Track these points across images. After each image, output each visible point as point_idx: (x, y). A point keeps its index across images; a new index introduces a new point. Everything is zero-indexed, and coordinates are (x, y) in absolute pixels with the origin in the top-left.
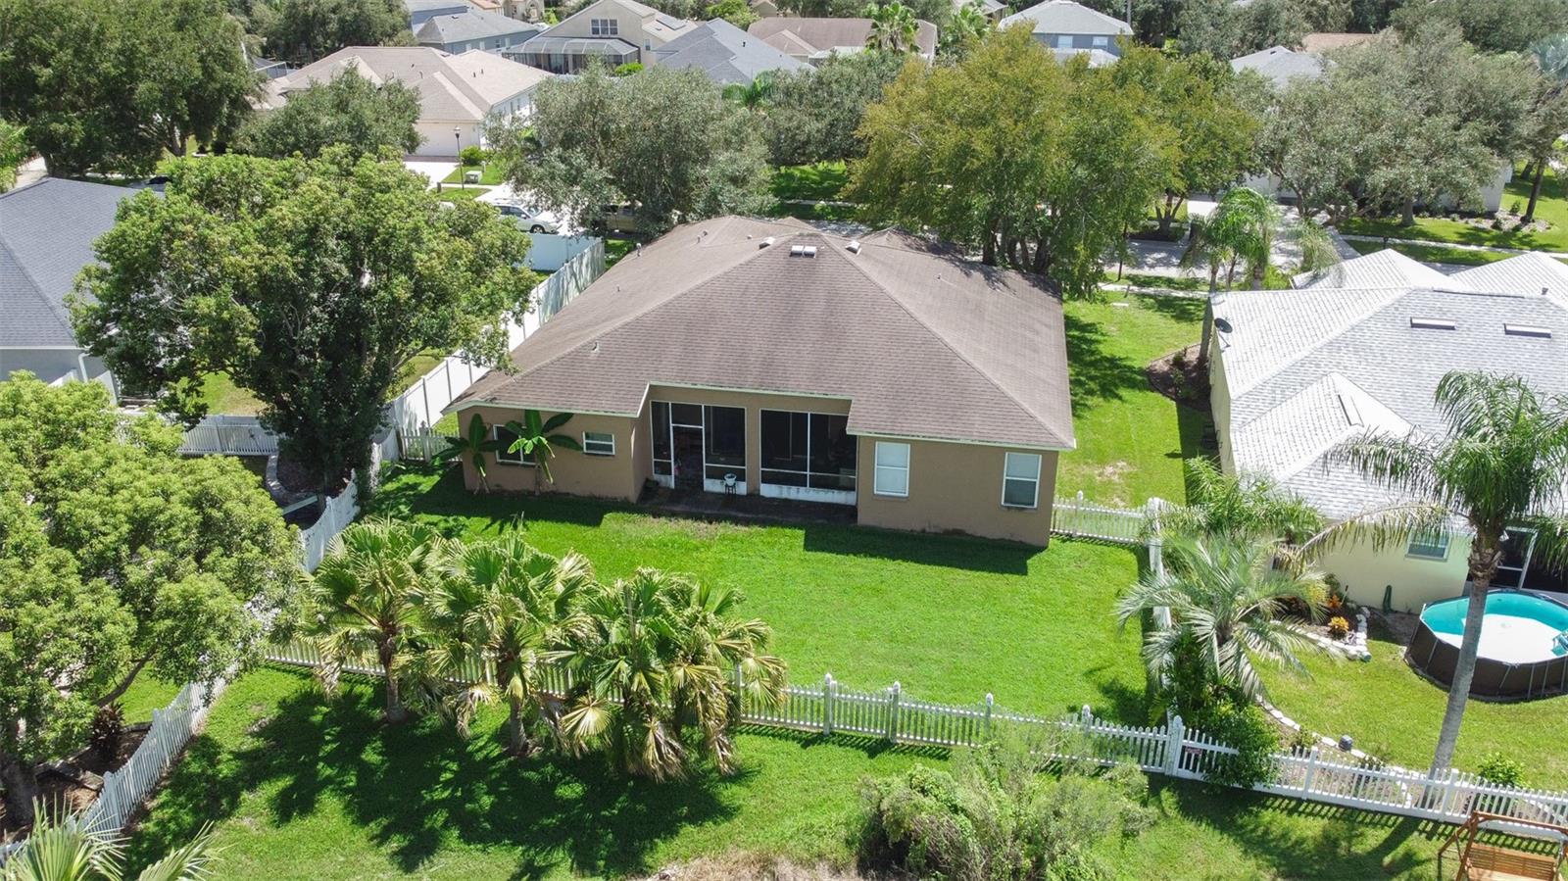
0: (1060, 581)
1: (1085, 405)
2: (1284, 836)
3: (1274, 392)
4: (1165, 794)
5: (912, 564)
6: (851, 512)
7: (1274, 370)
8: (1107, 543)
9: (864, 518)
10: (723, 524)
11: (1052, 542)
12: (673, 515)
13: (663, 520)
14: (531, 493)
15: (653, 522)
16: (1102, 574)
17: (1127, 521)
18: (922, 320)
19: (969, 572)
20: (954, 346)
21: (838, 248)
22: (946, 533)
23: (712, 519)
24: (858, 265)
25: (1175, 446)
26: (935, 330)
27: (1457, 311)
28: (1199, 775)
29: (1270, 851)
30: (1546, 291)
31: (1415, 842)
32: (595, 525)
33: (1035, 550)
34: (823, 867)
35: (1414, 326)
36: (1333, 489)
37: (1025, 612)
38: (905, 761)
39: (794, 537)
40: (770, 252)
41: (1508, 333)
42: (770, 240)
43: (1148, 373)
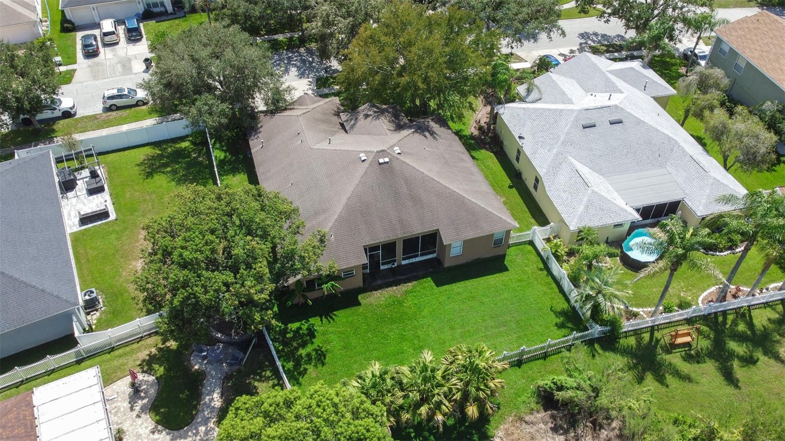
2: (628, 346)
3: (553, 170)
5: (475, 279)
6: (438, 262)
7: (551, 160)
8: (522, 244)
9: (447, 264)
10: (401, 285)
11: (507, 250)
12: (381, 287)
13: (380, 291)
14: (323, 297)
15: (377, 294)
16: (528, 259)
17: (527, 235)
18: (444, 183)
19: (492, 276)
20: (460, 193)
21: (395, 155)
22: (474, 260)
23: (397, 283)
24: (407, 162)
25: (508, 182)
26: (450, 187)
27: (593, 118)
28: (601, 335)
29: (627, 353)
30: (611, 95)
31: (657, 335)
32: (359, 304)
33: (503, 257)
34: (535, 413)
35: (584, 128)
36: (593, 216)
37: (519, 288)
38: (528, 365)
39: (429, 282)
40: (370, 165)
41: (611, 124)
42: (363, 156)
43: (472, 137)
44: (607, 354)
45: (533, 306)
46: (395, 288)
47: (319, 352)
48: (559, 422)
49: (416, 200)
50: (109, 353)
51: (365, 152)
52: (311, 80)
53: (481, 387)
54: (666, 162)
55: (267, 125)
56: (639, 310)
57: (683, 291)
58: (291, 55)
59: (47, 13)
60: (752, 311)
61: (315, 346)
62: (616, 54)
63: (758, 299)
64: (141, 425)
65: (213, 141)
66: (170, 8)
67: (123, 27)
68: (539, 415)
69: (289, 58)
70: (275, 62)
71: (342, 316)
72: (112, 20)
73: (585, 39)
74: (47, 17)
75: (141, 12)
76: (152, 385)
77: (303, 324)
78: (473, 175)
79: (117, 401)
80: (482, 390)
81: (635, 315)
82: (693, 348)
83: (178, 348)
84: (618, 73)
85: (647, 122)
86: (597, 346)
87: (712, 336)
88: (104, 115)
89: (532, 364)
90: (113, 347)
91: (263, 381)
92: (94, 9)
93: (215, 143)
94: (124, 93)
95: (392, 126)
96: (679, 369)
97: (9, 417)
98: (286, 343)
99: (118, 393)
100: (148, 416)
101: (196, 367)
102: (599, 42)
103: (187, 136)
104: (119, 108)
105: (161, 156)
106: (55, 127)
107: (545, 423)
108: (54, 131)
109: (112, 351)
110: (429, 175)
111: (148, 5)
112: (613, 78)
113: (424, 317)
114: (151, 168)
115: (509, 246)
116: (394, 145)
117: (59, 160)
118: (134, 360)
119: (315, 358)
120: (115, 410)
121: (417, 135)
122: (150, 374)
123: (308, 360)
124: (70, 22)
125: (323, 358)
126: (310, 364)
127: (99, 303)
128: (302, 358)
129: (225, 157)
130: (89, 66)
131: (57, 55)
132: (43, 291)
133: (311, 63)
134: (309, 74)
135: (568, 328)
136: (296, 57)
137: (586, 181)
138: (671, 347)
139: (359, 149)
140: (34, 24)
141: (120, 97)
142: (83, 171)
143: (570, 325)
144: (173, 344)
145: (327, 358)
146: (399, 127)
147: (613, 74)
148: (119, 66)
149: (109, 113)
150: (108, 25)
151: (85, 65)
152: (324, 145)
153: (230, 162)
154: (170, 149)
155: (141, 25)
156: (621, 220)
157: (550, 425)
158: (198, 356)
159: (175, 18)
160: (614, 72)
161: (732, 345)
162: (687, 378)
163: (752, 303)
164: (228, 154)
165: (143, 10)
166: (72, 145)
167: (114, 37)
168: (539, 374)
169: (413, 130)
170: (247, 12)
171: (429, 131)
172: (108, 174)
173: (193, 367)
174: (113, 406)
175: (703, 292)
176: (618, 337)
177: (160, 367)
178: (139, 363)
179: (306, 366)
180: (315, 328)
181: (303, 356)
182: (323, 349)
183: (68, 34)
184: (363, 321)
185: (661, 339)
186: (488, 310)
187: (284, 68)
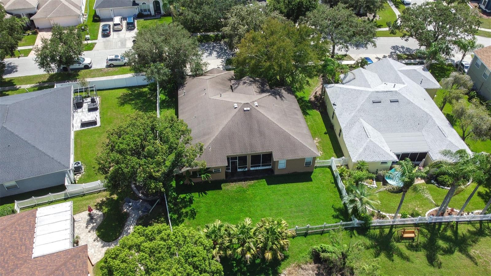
2: (374, 234)
3: (350, 125)
5: (290, 184)
6: (271, 170)
7: (348, 119)
8: (323, 167)
9: (276, 173)
10: (247, 181)
11: (314, 169)
12: (235, 181)
15: (233, 184)
16: (326, 176)
17: (327, 162)
18: (280, 126)
19: (302, 183)
20: (288, 132)
21: (254, 106)
22: (293, 173)
23: (245, 180)
25: (325, 130)
26: (283, 128)
27: (381, 97)
28: (359, 226)
30: (395, 85)
31: (394, 230)
32: (221, 189)
33: (311, 173)
34: (308, 264)
35: (373, 103)
36: (368, 155)
37: (316, 192)
38: (311, 236)
39: (263, 182)
40: (239, 111)
41: (391, 102)
42: (236, 105)
43: (310, 102)
44: (360, 237)
45: (322, 203)
46: (243, 182)
47: (193, 212)
48: (321, 271)
49: (262, 133)
50: (82, 197)
51: (237, 103)
52: (223, 60)
53: (275, 243)
54: (422, 128)
55: (190, 83)
56: (387, 215)
57: (417, 207)
58: (215, 45)
59: (87, 11)
60: (459, 225)
61: (191, 208)
62: (412, 61)
63: (464, 218)
64: (90, 237)
65: (161, 89)
66: (153, 13)
67: (126, 21)
68: (311, 266)
69: (214, 47)
70: (205, 48)
71: (211, 194)
72: (120, 17)
73: (395, 50)
74: (87, 13)
75: (137, 14)
76: (100, 217)
77: (187, 196)
78: (300, 123)
79: (81, 222)
80: (276, 244)
81: (384, 217)
82: (415, 241)
83: (117, 199)
84: (404, 72)
85: (414, 103)
86: (355, 232)
87: (429, 236)
88: (106, 69)
89: (314, 236)
90: (85, 194)
91: (158, 223)
92: (111, 10)
93: (162, 90)
94: (118, 58)
95: (258, 90)
96: (403, 252)
97: (23, 220)
98: (175, 204)
99: (82, 218)
100: (95, 232)
102: (404, 52)
103: (147, 85)
105: (131, 95)
106: (79, 73)
107: (313, 271)
108: (78, 75)
109: (84, 196)
110: (272, 120)
111: (141, 10)
112: (401, 75)
113: (256, 201)
114: (124, 101)
115: (316, 167)
116: (256, 101)
117: (76, 92)
118: (94, 202)
119: (190, 215)
120: (79, 227)
121: (271, 97)
122: (100, 211)
123: (186, 215)
124: (98, 16)
125: (194, 215)
126: (186, 217)
127: (82, 169)
128: (183, 214)
129: (165, 99)
130: (104, 42)
131: (88, 34)
132: (53, 158)
133: (225, 50)
134: (223, 56)
135: (340, 218)
136: (218, 46)
137: (368, 134)
138: (401, 239)
139: (235, 101)
140: (79, 16)
141: (116, 60)
142: (88, 99)
143: (342, 217)
144: (115, 197)
145: (197, 216)
146: (262, 91)
148: (119, 43)
149: (109, 68)
150: (117, 20)
151: (102, 41)
152: (218, 97)
153: (167, 102)
154: (136, 91)
155: (136, 21)
156: (385, 160)
157: (316, 272)
158: (128, 205)
159: (155, 19)
160: (402, 71)
161: (441, 243)
162: (407, 259)
163: (460, 220)
164: (167, 97)
165: (138, 12)
166: (84, 84)
167: (119, 27)
168: (316, 243)
169: (269, 94)
170: (192, 18)
171: (279, 95)
172: (101, 101)
173: (124, 210)
174: (78, 224)
175: (430, 209)
176: (369, 228)
177: (106, 208)
178: (96, 204)
179: (184, 218)
180: (194, 198)
181: (184, 212)
182: (195, 210)
183: (96, 23)
184: (221, 198)
185: (394, 232)
186: (294, 202)
187: (209, 52)
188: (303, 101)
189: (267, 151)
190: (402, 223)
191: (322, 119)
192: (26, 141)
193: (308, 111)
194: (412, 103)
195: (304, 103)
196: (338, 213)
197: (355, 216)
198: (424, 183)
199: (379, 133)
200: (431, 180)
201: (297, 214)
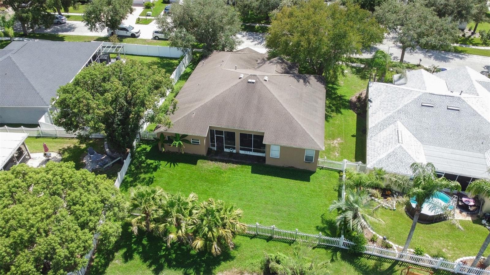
0: (318, 183)
1: (330, 116)
2: (365, 265)
3: (381, 126)
4: (338, 253)
5: (280, 178)
6: (264, 159)
7: (382, 119)
8: (332, 170)
9: (268, 162)
10: (230, 164)
11: (317, 169)
12: (216, 160)
13: (214, 162)
14: (177, 153)
15: (211, 163)
16: (329, 181)
17: (338, 165)
18: (284, 106)
19: (295, 181)
20: (293, 115)
21: (261, 80)
22: (289, 167)
23: (227, 162)
24: (267, 86)
25: (354, 132)
26: (288, 110)
27: (435, 101)
28: (347, 248)
29: (361, 270)
31: (397, 267)
32: (195, 164)
33: (313, 172)
35: (422, 106)
36: (391, 164)
37: (308, 195)
38: (276, 243)
39: (249, 168)
40: (242, 81)
41: (448, 109)
42: (242, 76)
43: (350, 102)
44: (343, 263)
45: (310, 209)
46: (224, 164)
47: (151, 180)
49: (259, 110)
50: (53, 139)
51: (244, 74)
54: (486, 149)
55: (214, 56)
56: (395, 246)
61: (151, 176)
65: (190, 64)
70: (258, 37)
71: (181, 166)
73: (488, 70)
77: (155, 162)
78: (316, 111)
80: (212, 232)
81: (388, 247)
83: (84, 149)
84: (484, 84)
88: (150, 40)
89: (279, 243)
90: (57, 137)
93: (191, 65)
95: (281, 70)
98: (137, 168)
101: (84, 161)
103: (179, 58)
104: (159, 39)
109: (55, 138)
110: (277, 98)
112: (478, 86)
113: (228, 186)
116: (267, 76)
118: (60, 147)
119: (146, 182)
121: (291, 78)
122: (61, 155)
123: (142, 181)
125: (150, 183)
126: (140, 183)
128: (139, 179)
132: (38, 93)
137: (400, 138)
141: (162, 33)
143: (328, 232)
144: (83, 146)
145: (152, 184)
147: (481, 84)
149: (153, 40)
152: (231, 69)
154: (166, 61)
158: (90, 156)
169: (292, 75)
171: (304, 80)
173: (83, 160)
174: (32, 162)
175: (465, 256)
176: (361, 255)
177: (68, 154)
178: (61, 149)
179: (137, 184)
180: (160, 167)
181: (141, 178)
182: (154, 179)
183: (164, 4)
184: (189, 173)
185: (396, 271)
186: (274, 198)
187: (260, 41)
188: (342, 99)
189: (259, 131)
190: (414, 262)
191: (356, 121)
192: (22, 73)
193: (342, 110)
194: (480, 116)
195: (341, 101)
196: (325, 225)
197: (344, 232)
198: (469, 221)
199: (419, 143)
200: (482, 219)
201: (270, 213)
